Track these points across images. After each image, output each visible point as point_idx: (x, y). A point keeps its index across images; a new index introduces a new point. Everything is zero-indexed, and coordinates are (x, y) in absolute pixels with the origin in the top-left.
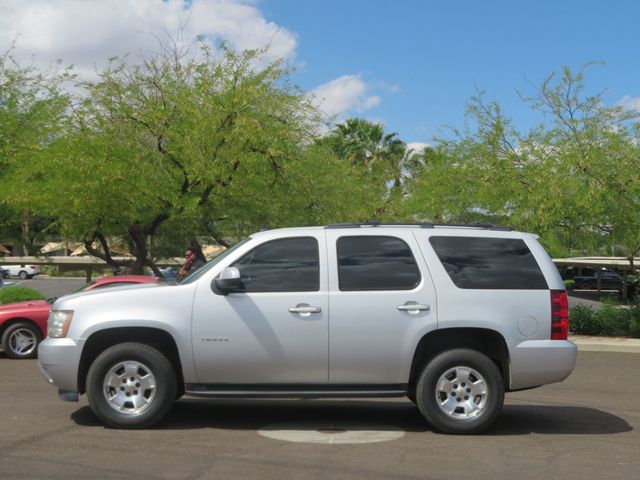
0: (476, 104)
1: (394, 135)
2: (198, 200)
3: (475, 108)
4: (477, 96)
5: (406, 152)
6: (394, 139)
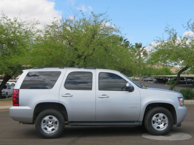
0: (167, 29)
1: (127, 39)
2: (83, 61)
3: (167, 30)
4: (167, 27)
5: (130, 45)
6: (127, 41)
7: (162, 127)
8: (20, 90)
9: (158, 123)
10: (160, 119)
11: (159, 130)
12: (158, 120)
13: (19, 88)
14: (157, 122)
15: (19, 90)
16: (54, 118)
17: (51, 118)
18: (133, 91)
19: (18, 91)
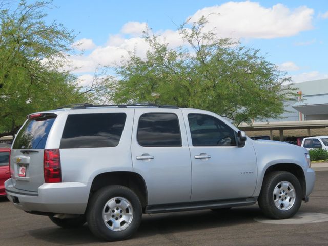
7: (289, 204)
8: (60, 149)
9: (282, 198)
10: (284, 191)
11: (284, 209)
12: (281, 193)
13: (57, 146)
14: (280, 197)
15: (58, 149)
16: (125, 202)
17: (118, 202)
18: (244, 146)
19: (56, 151)
